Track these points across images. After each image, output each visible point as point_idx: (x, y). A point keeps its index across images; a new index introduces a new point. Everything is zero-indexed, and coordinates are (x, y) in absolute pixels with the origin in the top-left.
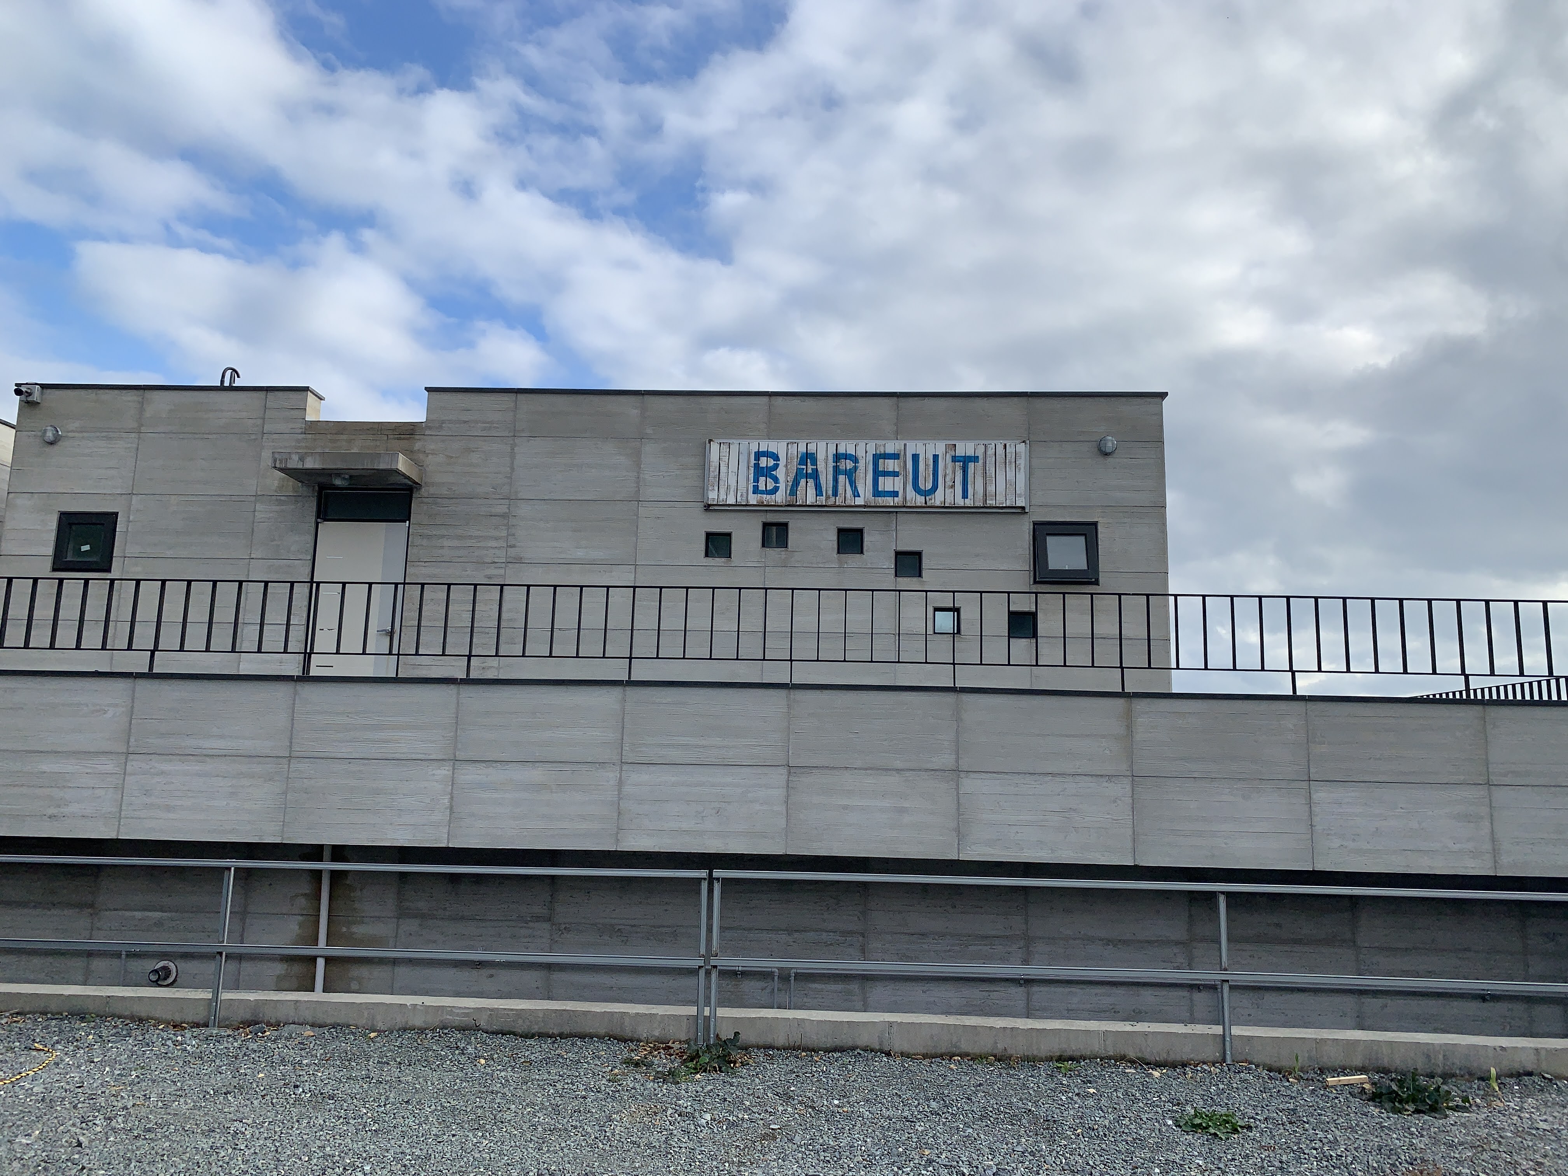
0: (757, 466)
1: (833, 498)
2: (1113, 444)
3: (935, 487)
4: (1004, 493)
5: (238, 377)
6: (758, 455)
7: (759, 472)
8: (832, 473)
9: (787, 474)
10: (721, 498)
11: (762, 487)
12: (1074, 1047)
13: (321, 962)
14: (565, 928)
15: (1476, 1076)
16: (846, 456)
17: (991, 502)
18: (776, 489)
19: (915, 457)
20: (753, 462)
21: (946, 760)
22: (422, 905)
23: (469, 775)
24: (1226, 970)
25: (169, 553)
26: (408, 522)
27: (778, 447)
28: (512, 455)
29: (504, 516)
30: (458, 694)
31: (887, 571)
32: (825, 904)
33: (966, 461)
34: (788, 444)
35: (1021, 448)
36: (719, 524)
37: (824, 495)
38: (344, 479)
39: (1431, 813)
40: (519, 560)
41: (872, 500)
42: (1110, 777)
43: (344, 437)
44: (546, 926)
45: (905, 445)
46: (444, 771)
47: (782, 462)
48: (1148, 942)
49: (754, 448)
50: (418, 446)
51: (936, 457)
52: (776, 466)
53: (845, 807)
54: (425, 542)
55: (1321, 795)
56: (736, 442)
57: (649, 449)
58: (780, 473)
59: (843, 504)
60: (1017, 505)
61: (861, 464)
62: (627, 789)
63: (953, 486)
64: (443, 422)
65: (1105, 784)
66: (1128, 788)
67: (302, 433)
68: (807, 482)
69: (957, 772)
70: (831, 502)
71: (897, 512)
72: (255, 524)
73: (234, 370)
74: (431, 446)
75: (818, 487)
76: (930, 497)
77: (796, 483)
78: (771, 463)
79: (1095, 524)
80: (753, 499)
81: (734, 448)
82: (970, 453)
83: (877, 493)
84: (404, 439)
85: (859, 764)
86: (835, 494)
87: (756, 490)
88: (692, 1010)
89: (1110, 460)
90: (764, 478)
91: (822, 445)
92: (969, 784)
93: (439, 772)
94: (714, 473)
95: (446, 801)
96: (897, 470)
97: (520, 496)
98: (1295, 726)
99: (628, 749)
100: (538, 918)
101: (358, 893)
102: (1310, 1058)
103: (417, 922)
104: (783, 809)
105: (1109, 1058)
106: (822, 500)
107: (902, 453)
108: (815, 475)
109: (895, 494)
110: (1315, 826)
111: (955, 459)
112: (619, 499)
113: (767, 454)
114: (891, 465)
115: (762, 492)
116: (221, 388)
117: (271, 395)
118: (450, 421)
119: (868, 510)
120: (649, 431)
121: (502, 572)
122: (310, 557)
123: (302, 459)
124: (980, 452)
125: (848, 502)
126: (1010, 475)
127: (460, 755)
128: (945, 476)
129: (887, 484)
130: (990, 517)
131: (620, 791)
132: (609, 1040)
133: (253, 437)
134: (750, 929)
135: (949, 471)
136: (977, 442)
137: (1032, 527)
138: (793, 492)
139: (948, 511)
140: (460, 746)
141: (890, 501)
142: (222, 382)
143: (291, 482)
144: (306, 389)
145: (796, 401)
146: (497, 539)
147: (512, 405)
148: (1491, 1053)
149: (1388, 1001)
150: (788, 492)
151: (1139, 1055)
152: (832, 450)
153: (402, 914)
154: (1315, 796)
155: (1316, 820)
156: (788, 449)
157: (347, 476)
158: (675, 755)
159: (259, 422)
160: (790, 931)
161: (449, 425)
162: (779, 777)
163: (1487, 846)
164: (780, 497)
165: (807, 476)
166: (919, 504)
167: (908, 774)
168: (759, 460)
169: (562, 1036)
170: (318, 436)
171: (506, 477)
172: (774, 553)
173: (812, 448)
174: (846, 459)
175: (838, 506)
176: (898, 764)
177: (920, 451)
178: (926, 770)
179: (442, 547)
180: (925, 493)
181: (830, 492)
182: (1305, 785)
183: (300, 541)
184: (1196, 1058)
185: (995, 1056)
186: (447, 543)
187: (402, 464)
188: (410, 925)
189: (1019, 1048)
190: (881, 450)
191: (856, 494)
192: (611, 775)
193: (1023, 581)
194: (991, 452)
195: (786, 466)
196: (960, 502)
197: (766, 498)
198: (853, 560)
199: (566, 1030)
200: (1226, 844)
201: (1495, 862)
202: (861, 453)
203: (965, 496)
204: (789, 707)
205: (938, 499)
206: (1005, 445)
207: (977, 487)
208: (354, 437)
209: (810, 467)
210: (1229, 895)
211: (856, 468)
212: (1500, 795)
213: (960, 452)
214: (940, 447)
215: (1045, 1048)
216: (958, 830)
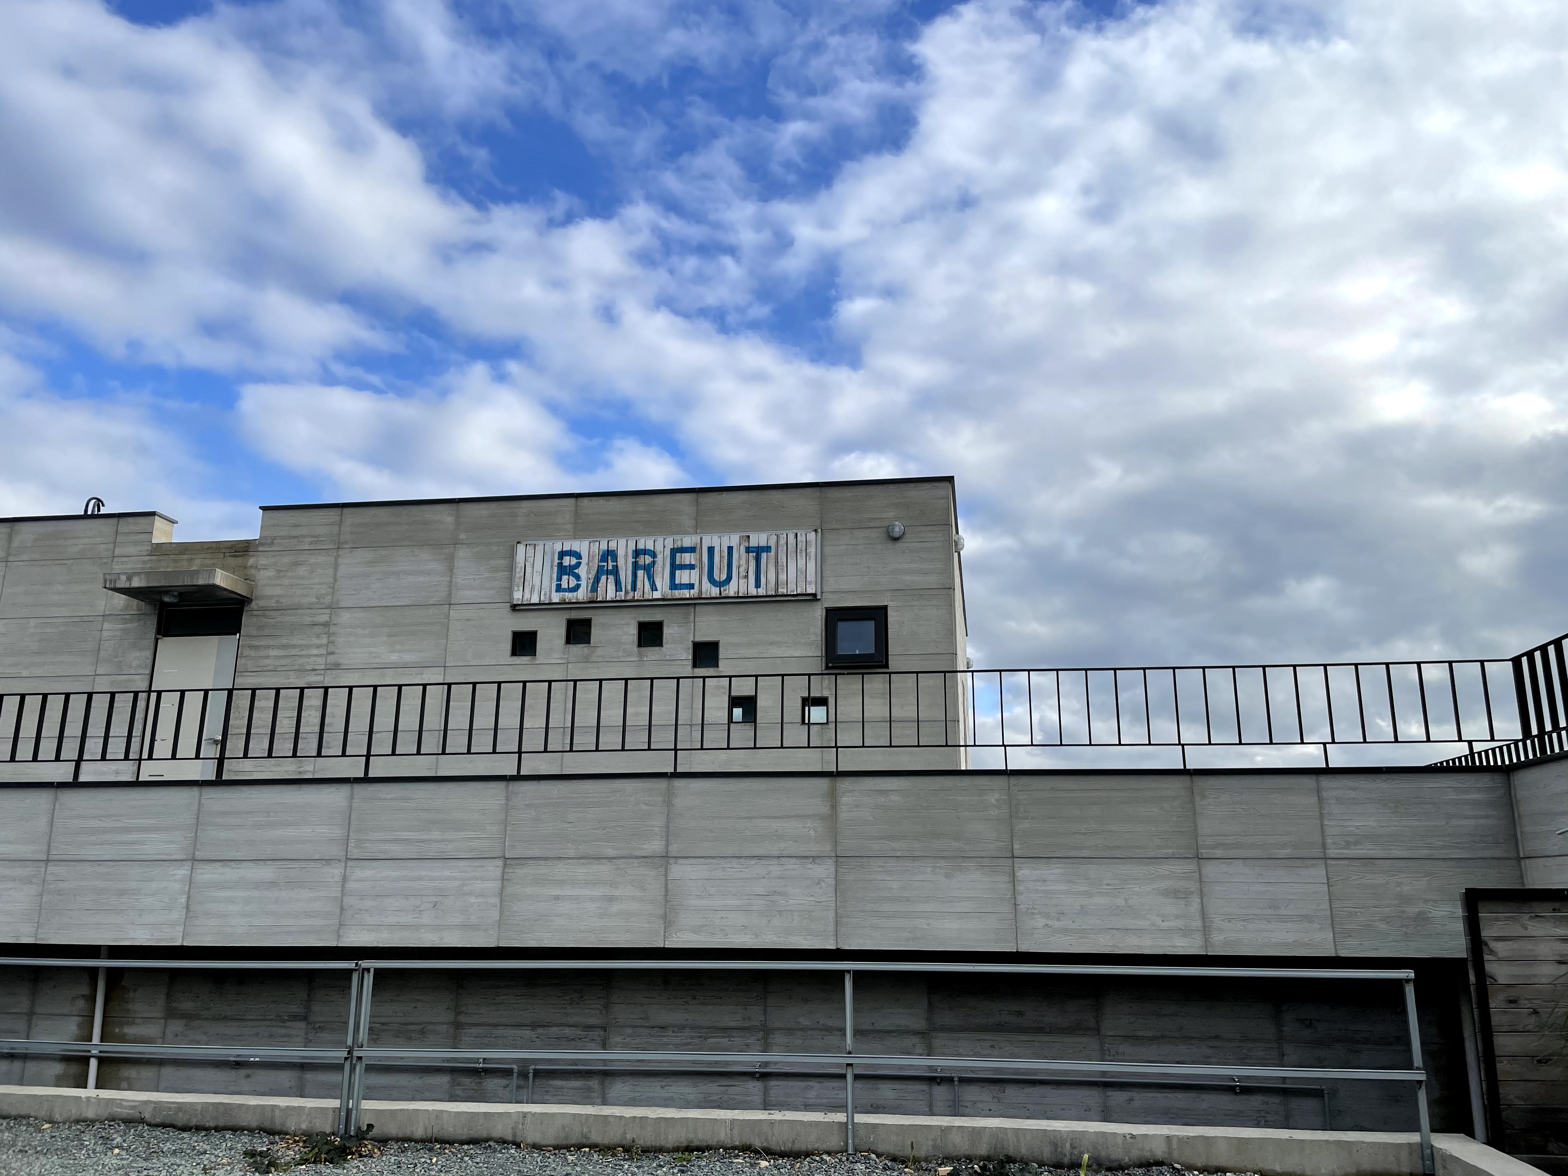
0: (560, 565)
1: (632, 592)
2: (900, 528)
3: (729, 578)
4: (795, 581)
5: (103, 505)
6: (562, 554)
7: (563, 570)
8: (631, 568)
9: (588, 572)
10: (525, 598)
11: (564, 585)
12: (702, 1137)
13: (93, 1063)
14: (320, 1027)
15: (1104, 1166)
16: (645, 552)
17: (782, 590)
18: (577, 588)
19: (711, 550)
20: (556, 561)
21: (655, 846)
22: (187, 1005)
23: (207, 874)
24: (850, 1053)
25: (25, 673)
26: (238, 634)
27: (581, 546)
28: (336, 566)
29: (326, 625)
30: (201, 795)
31: (685, 663)
32: (568, 998)
33: (758, 551)
34: (590, 542)
35: (812, 536)
36: (525, 623)
37: (624, 590)
38: (173, 596)
39: (1137, 889)
40: (337, 666)
41: (669, 594)
42: (814, 858)
43: (185, 557)
44: (302, 1025)
45: (701, 539)
46: (183, 871)
47: (584, 561)
48: (889, 1032)
49: (558, 547)
50: (251, 561)
51: (730, 549)
52: (578, 565)
53: (557, 898)
54: (252, 653)
55: (1024, 872)
56: (541, 543)
57: (462, 553)
58: (582, 571)
59: (641, 598)
60: (808, 592)
61: (659, 559)
62: (350, 885)
63: (746, 577)
64: (274, 538)
65: (810, 866)
66: (832, 869)
67: (148, 555)
68: (607, 578)
69: (666, 858)
70: (630, 597)
71: (695, 604)
72: (102, 642)
73: (99, 500)
74: (263, 561)
75: (618, 583)
76: (725, 588)
77: (597, 579)
78: (574, 561)
79: (885, 608)
80: (556, 598)
81: (540, 548)
82: (763, 543)
83: (674, 586)
84: (239, 556)
85: (572, 853)
86: (634, 588)
87: (559, 589)
88: (335, 1103)
89: (899, 545)
90: (567, 577)
91: (622, 542)
92: (677, 870)
93: (178, 872)
94: (519, 574)
95: (183, 900)
96: (693, 563)
97: (342, 604)
98: (997, 800)
99: (353, 845)
100: (295, 1018)
101: (131, 995)
102: (935, 1147)
103: (184, 1021)
104: (496, 901)
105: (734, 1148)
106: (621, 595)
107: (699, 546)
108: (615, 572)
109: (691, 586)
110: (1018, 905)
111: (748, 550)
112: (431, 602)
113: (571, 553)
114: (687, 558)
115: (565, 590)
116: (85, 516)
117: (123, 521)
118: (282, 538)
119: (666, 603)
120: (462, 536)
121: (321, 678)
122: (148, 671)
123: (129, 579)
124: (772, 543)
125: (647, 597)
126: (802, 563)
127: (199, 855)
128: (739, 567)
129: (683, 577)
130: (786, 604)
131: (343, 886)
132: (259, 1133)
133: (104, 561)
134: (495, 1025)
135: (743, 562)
136: (769, 533)
137: (824, 613)
138: (594, 589)
139: (743, 601)
140: (198, 847)
141: (686, 593)
142: (86, 511)
143: (135, 602)
144: (153, 514)
145: (601, 501)
146: (318, 646)
147: (338, 519)
148: (1120, 1141)
149: (1135, 1094)
150: (589, 589)
151: (765, 1144)
152: (632, 546)
153: (171, 1014)
154: (1019, 874)
155: (1020, 898)
156: (590, 548)
157: (176, 594)
158: (396, 850)
159: (111, 546)
160: (534, 1026)
161: (281, 541)
162: (494, 869)
163: (1197, 923)
164: (582, 594)
165: (608, 573)
166: (714, 595)
167: (617, 861)
168: (562, 559)
169: (218, 1129)
170: (162, 557)
171: (329, 587)
172: (577, 650)
173: (613, 545)
174: (645, 555)
175: (638, 601)
176: (611, 852)
177: (716, 543)
178: (637, 857)
179: (267, 657)
180: (720, 584)
181: (629, 588)
182: (1009, 862)
183: (139, 657)
184: (821, 1148)
185: (623, 1147)
186: (272, 653)
187: (221, 579)
188: (176, 1026)
189: (647, 1138)
190: (679, 544)
191: (654, 588)
192: (335, 872)
193: (816, 666)
194: (782, 541)
195: (588, 564)
196: (753, 591)
197: (569, 596)
198: (652, 653)
199: (221, 1123)
200: (928, 924)
201: (1206, 940)
202: (659, 548)
203: (758, 585)
204: (507, 799)
205: (731, 590)
206: (796, 534)
207: (769, 576)
208: (192, 556)
209: (611, 564)
210: (857, 974)
211: (654, 563)
212: (1211, 870)
213: (753, 543)
214: (734, 540)
215: (673, 1138)
216: (665, 917)
